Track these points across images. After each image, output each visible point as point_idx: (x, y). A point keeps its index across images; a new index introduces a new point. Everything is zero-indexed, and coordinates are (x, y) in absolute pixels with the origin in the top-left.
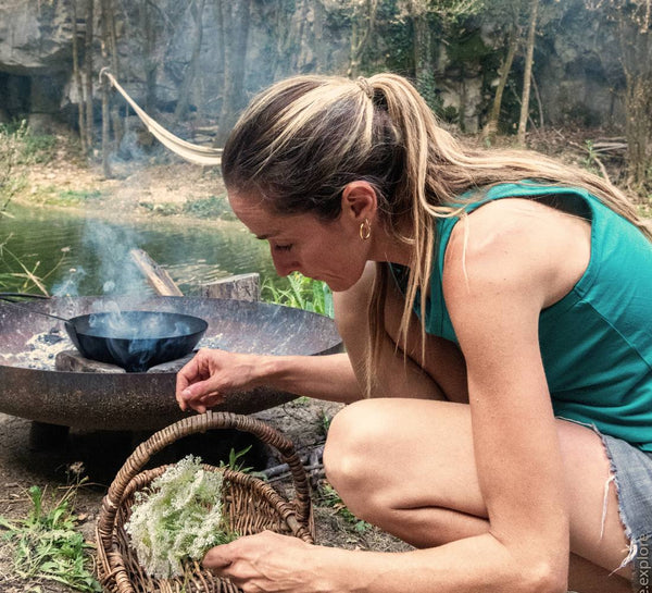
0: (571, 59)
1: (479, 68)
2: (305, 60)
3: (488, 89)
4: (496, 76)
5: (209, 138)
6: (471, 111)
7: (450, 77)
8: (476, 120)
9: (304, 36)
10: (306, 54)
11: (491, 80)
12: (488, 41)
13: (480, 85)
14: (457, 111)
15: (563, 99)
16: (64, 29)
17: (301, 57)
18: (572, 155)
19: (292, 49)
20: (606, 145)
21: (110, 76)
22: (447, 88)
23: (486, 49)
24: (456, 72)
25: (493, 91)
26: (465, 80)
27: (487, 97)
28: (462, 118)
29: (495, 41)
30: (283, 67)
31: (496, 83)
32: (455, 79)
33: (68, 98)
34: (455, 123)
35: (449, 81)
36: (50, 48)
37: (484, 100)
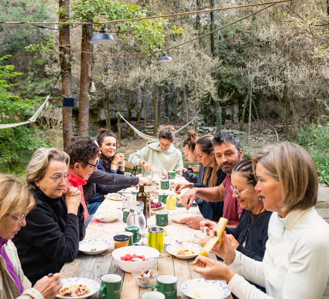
0: (269, 96)
1: (238, 101)
2: (179, 100)
3: (240, 108)
4: (243, 103)
5: (149, 130)
6: (235, 116)
7: (228, 104)
8: (238, 118)
9: (178, 92)
10: (179, 98)
11: (242, 105)
12: (240, 92)
13: (238, 106)
14: (231, 116)
15: (267, 109)
16: (98, 96)
17: (177, 99)
18: (269, 130)
19: (174, 97)
20: (280, 126)
21: (120, 115)
22: (227, 108)
23: (239, 94)
24: (230, 103)
25: (242, 108)
26: (233, 105)
27: (241, 110)
28: (233, 118)
29: (242, 92)
30: (171, 102)
31: (243, 106)
32: (229, 105)
33: (100, 118)
34: (231, 119)
35: (228, 106)
36: (94, 102)
37: (240, 111)
